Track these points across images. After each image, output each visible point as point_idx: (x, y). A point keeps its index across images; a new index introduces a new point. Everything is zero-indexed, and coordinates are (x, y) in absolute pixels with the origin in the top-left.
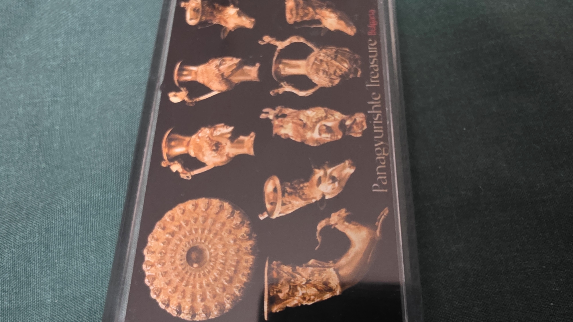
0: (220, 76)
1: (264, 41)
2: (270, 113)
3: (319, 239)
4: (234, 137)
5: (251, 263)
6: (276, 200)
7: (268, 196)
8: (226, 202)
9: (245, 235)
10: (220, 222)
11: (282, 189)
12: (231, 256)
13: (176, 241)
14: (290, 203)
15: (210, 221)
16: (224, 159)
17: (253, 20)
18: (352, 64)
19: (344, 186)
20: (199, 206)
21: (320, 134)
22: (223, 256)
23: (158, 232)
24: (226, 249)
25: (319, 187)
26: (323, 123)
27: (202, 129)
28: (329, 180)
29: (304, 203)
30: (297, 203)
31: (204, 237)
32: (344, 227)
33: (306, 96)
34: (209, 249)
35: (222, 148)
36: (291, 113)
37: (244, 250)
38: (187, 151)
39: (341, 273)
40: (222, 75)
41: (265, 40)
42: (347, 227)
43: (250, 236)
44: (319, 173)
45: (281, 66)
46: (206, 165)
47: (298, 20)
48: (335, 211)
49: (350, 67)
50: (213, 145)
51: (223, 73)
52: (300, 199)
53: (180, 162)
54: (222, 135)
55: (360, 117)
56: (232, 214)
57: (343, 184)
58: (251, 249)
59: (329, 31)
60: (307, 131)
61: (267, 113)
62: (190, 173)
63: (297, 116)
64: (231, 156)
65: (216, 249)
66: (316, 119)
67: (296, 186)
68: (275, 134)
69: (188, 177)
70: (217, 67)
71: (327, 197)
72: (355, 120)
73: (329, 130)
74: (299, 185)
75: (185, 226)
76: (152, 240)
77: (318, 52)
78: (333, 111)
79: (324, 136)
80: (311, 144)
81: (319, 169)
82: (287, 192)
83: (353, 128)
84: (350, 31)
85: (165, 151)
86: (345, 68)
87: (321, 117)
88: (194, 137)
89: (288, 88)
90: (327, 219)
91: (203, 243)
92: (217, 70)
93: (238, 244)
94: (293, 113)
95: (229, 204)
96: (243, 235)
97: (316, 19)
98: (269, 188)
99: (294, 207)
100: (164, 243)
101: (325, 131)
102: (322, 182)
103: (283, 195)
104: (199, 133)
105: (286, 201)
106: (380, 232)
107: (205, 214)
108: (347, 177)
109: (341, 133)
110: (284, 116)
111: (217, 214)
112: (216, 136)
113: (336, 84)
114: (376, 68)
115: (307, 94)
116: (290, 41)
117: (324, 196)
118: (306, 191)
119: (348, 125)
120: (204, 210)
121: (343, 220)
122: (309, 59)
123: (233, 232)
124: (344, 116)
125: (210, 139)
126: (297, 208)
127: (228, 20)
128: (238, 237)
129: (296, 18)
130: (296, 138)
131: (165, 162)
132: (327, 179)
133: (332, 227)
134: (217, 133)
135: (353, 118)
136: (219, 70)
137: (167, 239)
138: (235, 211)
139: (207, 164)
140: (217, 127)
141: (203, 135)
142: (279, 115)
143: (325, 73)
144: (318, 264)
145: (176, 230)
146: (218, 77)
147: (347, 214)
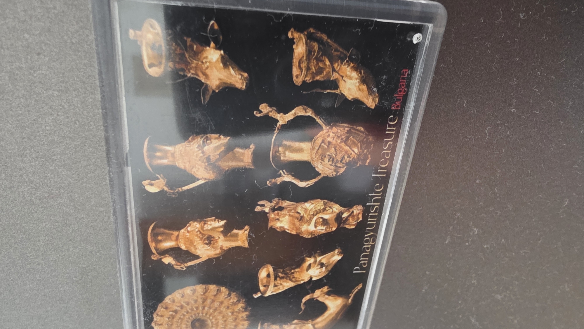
0: (205, 161)
1: (261, 112)
2: (266, 205)
3: (303, 308)
4: (227, 231)
5: (247, 326)
6: (269, 283)
7: (262, 280)
8: (223, 287)
9: (241, 309)
10: (219, 302)
11: (274, 275)
12: (230, 322)
13: (180, 316)
14: (281, 284)
15: (209, 301)
16: (218, 251)
17: (246, 75)
18: (364, 149)
19: (330, 270)
20: (197, 291)
21: (316, 227)
22: (223, 323)
23: (161, 311)
24: (225, 319)
25: (308, 271)
26: (320, 215)
27: (190, 222)
28: (317, 267)
29: (293, 284)
30: (288, 284)
31: (205, 312)
32: (324, 298)
33: (307, 187)
34: (211, 320)
35: (215, 241)
36: (288, 206)
37: (241, 319)
38: (178, 245)
39: (316, 326)
40: (208, 159)
41: (262, 110)
42: (327, 298)
43: (245, 309)
44: (311, 260)
45: (281, 149)
46: (201, 258)
47: (308, 79)
48: (319, 288)
49: (360, 152)
50: (205, 239)
51: (210, 156)
52: (290, 282)
53: (170, 255)
54: (214, 229)
55: (357, 210)
56: (229, 295)
57: (330, 268)
58: (247, 317)
59: (346, 99)
60: (303, 224)
61: (263, 205)
62: (184, 265)
63: (295, 209)
64: (225, 249)
65: (216, 319)
66: (314, 211)
67: (288, 272)
68: (270, 228)
69: (181, 268)
70: (200, 148)
71: (314, 279)
72: (353, 212)
73: (325, 222)
74: (291, 271)
75: (186, 306)
76: (156, 317)
77: (327, 131)
78: (332, 203)
79: (319, 228)
80: (306, 236)
81: (310, 257)
82: (279, 276)
83: (349, 220)
84: (371, 102)
85: (152, 245)
86: (355, 154)
87: (319, 210)
88: (182, 231)
89: (287, 178)
90: (311, 295)
91: (205, 316)
92: (200, 151)
93: (235, 315)
94: (291, 205)
95: (225, 288)
96: (240, 309)
97: (332, 79)
98: (263, 274)
99: (285, 287)
100: (169, 318)
101: (321, 223)
102: (311, 267)
103: (275, 279)
104: (189, 226)
105: (278, 283)
106: (352, 300)
107: (203, 297)
108: (334, 263)
109: (336, 225)
110: (281, 209)
111: (215, 296)
112: (207, 230)
113: (341, 173)
114: (387, 154)
115: (308, 184)
116: (295, 114)
117: (311, 278)
118: (296, 275)
119: (344, 218)
120: (202, 294)
121: (324, 294)
122: (315, 141)
123: (230, 307)
124: (342, 209)
125: (201, 233)
126: (287, 288)
127: (208, 72)
128: (235, 310)
129: (306, 76)
130: (291, 231)
131: (155, 255)
132: (316, 265)
133: (315, 300)
134: (208, 227)
135: (351, 210)
136: (203, 152)
137: (171, 315)
138: (232, 293)
139: (200, 256)
140: (208, 222)
141: (193, 229)
142: (276, 208)
143: (331, 159)
144: (300, 323)
145: (179, 309)
146: (203, 162)
147: (329, 290)
